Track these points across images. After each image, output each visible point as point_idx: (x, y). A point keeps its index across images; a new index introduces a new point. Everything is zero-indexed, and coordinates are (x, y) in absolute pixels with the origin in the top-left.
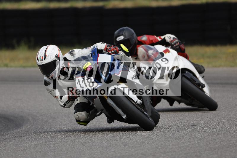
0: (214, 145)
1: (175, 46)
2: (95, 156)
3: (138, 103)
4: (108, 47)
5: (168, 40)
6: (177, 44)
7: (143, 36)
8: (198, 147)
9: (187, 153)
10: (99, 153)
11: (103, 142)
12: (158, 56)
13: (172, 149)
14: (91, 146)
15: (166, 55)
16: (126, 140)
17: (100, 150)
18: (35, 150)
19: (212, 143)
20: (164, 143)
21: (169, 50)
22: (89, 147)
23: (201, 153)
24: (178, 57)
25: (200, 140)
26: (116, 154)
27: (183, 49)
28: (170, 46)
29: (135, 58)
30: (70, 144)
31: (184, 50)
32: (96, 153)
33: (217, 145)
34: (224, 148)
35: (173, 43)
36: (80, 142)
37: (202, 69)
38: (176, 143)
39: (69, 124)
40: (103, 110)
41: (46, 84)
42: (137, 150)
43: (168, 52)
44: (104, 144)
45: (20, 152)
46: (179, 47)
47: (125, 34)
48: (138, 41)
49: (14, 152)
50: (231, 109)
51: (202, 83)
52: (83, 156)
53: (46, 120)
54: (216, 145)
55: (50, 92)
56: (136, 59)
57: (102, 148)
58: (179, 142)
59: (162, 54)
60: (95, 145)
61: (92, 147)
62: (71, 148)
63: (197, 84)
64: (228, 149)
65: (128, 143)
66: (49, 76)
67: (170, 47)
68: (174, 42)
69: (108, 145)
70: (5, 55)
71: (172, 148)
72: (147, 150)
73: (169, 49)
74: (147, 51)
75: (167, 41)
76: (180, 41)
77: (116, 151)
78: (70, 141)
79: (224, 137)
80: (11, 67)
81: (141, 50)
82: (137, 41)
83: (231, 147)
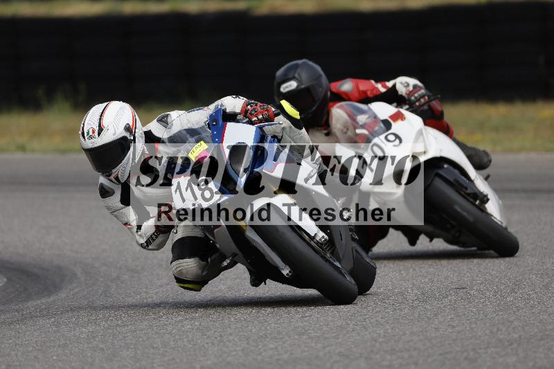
0: (509, 334)
1: (417, 104)
2: (230, 358)
3: (318, 239)
4: (249, 107)
5: (402, 90)
6: (422, 100)
7: (344, 81)
8: (471, 339)
9: (446, 353)
10: (240, 353)
11: (248, 326)
12: (377, 128)
13: (411, 343)
14: (221, 336)
15: (397, 127)
16: (302, 323)
17: (243, 345)
18: (90, 346)
19: (504, 330)
20: (392, 329)
21: (403, 115)
22: (216, 338)
23: (478, 353)
24: (424, 131)
25: (477, 324)
26: (280, 354)
27: (438, 111)
28: (405, 104)
29: (325, 132)
30: (172, 331)
31: (442, 114)
32: (234, 353)
33: (516, 333)
34: (532, 341)
35: (413, 98)
36: (195, 328)
37: (485, 160)
38: (420, 330)
39: (168, 284)
40: (236, 255)
41: (105, 193)
42: (328, 346)
43: (402, 120)
44: (251, 331)
45: (55, 349)
46: (429, 106)
47: (300, 76)
48: (332, 92)
49: (39, 350)
50: (547, 251)
51: (482, 193)
52: (202, 359)
53: (116, 275)
54: (514, 334)
55: (113, 211)
56: (327, 134)
57: (248, 340)
58: (427, 327)
59: (387, 125)
60: (231, 334)
61: (224, 337)
62: (174, 341)
63: (469, 194)
64: (542, 343)
65: (307, 328)
66: (110, 175)
67: (407, 107)
68: (416, 95)
69: (261, 334)
70: (19, 123)
71: (411, 341)
72: (353, 346)
73: (403, 111)
74: (352, 118)
75: (400, 93)
76: (430, 92)
77: (280, 347)
78: (172, 324)
79: (532, 315)
80: (33, 151)
81: (338, 113)
82: (329, 93)
83: (547, 338)
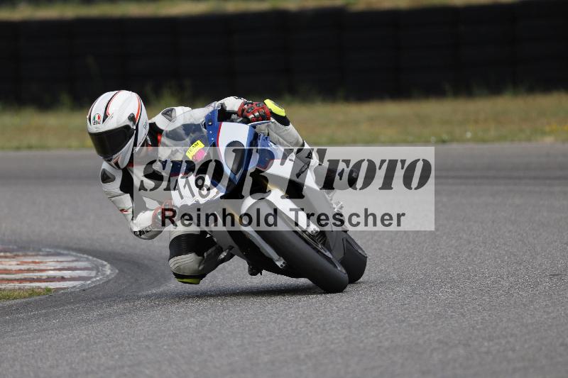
2: (332, 346)
3: (309, 231)
4: (246, 106)
11: (350, 314)
22: (319, 326)
26: (381, 342)
30: (276, 319)
36: (299, 316)
40: (233, 248)
41: (106, 178)
44: (353, 319)
45: (166, 339)
49: (151, 340)
52: (306, 347)
55: (111, 197)
57: (350, 328)
58: (523, 314)
60: (333, 322)
61: (327, 325)
62: (279, 329)
65: (406, 316)
66: (111, 161)
69: (362, 322)
71: (508, 327)
72: (451, 333)
77: (381, 335)
78: (278, 314)
